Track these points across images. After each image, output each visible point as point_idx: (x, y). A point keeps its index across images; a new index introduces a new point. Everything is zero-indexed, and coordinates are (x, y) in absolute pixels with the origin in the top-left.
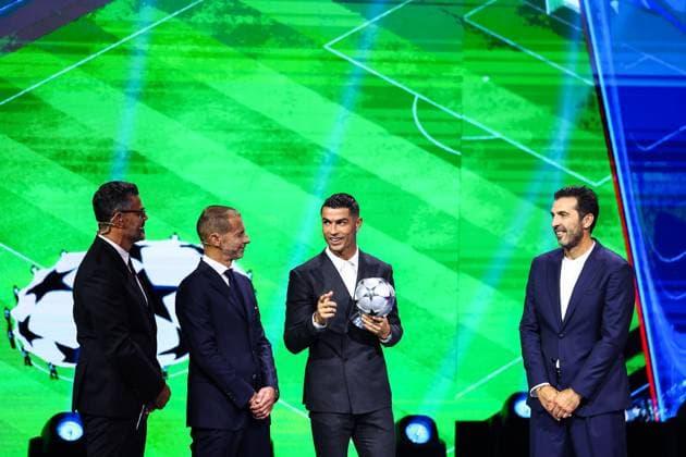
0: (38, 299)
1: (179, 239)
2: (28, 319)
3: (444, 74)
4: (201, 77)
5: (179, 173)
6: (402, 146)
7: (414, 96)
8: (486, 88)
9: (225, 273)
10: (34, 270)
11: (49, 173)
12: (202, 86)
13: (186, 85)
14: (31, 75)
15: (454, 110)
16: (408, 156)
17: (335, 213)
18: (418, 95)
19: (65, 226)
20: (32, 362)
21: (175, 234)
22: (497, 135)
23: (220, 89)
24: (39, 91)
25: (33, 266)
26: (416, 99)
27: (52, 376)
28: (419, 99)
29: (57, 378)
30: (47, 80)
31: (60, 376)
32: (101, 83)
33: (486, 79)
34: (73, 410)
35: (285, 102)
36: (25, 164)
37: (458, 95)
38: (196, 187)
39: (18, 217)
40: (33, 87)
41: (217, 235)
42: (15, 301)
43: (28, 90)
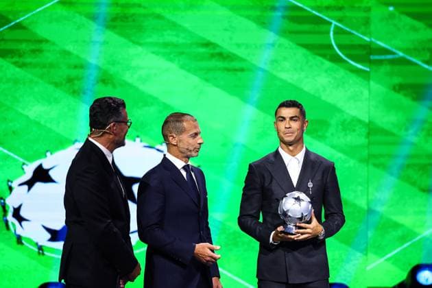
0: (29, 189)
1: (141, 141)
2: (20, 207)
3: (357, 5)
4: (158, 11)
5: (142, 87)
6: (322, 63)
7: (331, 23)
8: (391, 16)
9: (184, 168)
10: (24, 167)
11: (36, 89)
12: (159, 17)
13: (145, 16)
14: (20, 9)
15: (364, 34)
16: (326, 71)
17: (287, 112)
18: (334, 22)
19: (50, 130)
20: (23, 241)
21: (138, 137)
22: (401, 54)
23: (174, 19)
24: (27, 22)
25: (24, 164)
26: (333, 26)
27: (39, 253)
28: (335, 25)
29: (43, 254)
30: (34, 12)
31: (45, 253)
32: (77, 15)
33: (391, 9)
34: (60, 280)
35: (226, 30)
36: (16, 82)
37: (367, 22)
38: (155, 99)
39: (11, 124)
40: (22, 19)
41: (175, 136)
42: (9, 192)
43: (18, 21)
